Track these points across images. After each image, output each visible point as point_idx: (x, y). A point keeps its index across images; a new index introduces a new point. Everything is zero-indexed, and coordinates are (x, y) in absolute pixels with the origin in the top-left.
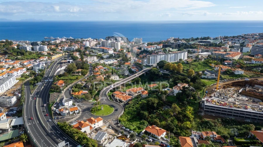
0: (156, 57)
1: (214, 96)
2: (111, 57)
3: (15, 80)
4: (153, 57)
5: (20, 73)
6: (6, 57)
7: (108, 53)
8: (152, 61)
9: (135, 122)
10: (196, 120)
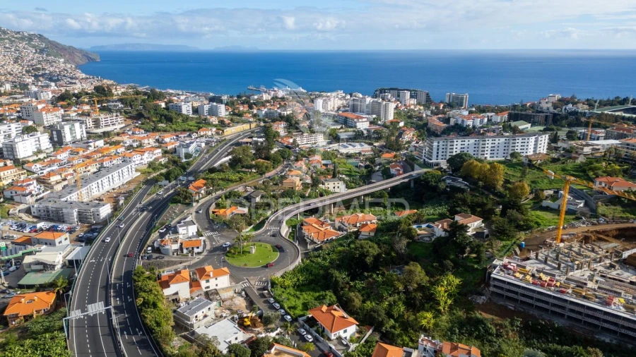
0: (449, 144)
1: (537, 258)
2: (358, 137)
3: (134, 172)
4: (441, 143)
5: (147, 158)
6: (137, 125)
7: (355, 127)
8: (438, 153)
9: (308, 293)
10: (455, 312)
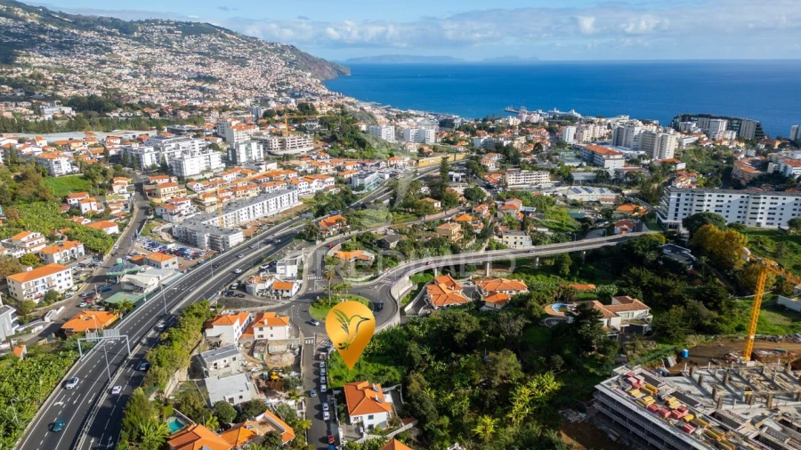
3: (296, 201)
5: (316, 186)
6: (326, 148)
7: (603, 166)
8: (677, 210)
9: (375, 365)
10: (530, 425)
